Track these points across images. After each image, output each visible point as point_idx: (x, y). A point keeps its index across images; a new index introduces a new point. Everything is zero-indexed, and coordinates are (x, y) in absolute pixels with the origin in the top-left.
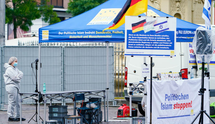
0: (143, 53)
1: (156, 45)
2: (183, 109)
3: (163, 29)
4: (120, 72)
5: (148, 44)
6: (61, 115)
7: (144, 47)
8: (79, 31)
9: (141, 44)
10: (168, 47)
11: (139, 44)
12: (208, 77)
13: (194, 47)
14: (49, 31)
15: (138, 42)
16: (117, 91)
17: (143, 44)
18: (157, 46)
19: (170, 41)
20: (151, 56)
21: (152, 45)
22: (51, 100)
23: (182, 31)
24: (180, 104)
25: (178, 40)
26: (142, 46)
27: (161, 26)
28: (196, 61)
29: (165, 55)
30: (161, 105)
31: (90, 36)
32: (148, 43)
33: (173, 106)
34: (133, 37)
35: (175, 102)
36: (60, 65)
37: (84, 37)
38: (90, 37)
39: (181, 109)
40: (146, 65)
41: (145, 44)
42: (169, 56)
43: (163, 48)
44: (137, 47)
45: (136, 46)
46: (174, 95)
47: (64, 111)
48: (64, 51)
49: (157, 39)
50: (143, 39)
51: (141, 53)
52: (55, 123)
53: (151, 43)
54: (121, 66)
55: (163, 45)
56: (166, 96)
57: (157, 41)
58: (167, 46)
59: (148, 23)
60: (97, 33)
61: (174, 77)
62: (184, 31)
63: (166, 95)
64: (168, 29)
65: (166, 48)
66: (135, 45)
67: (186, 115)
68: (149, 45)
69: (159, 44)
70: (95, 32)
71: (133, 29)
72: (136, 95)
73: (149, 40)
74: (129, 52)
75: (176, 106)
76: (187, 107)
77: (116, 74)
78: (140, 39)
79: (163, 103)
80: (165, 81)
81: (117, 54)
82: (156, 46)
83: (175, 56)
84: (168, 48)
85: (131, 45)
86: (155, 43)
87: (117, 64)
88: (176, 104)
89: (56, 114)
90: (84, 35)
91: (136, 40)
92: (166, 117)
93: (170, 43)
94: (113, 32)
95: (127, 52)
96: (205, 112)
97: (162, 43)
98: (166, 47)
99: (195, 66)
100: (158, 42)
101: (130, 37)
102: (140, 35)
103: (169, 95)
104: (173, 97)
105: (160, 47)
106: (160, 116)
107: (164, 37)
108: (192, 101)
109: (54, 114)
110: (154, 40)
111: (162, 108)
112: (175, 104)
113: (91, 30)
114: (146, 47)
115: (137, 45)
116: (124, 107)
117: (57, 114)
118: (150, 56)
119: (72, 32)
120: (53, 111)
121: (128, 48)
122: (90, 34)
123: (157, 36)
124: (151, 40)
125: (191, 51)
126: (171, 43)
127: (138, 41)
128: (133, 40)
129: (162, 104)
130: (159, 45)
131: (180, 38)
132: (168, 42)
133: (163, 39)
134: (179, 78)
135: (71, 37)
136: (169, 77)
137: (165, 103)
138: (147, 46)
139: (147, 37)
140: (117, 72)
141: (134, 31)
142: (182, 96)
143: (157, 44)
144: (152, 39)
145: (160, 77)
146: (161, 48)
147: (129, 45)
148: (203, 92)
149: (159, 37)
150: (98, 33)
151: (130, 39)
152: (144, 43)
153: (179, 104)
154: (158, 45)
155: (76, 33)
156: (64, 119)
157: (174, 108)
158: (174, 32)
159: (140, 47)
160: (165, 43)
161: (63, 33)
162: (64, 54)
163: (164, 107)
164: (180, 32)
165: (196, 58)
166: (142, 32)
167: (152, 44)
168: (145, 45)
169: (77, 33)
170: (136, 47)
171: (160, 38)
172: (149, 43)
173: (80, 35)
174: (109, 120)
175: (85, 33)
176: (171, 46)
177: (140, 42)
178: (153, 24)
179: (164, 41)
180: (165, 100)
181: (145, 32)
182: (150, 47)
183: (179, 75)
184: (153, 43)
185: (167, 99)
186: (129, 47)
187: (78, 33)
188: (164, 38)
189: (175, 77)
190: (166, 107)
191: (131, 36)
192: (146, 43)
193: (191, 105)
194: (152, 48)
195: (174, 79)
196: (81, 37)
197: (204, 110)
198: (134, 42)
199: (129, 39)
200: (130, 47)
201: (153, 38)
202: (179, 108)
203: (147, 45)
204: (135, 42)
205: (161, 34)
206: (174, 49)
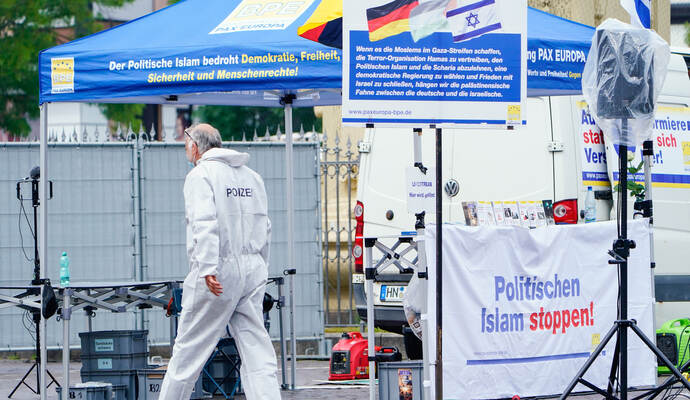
0: (408, 113)
1: (454, 85)
2: (564, 331)
3: (478, 27)
4: (344, 237)
5: (427, 81)
6: (126, 365)
7: (413, 94)
8: (181, 56)
9: (400, 80)
10: (498, 90)
11: (394, 80)
12: (648, 219)
13: (590, 90)
14: (76, 60)
15: (388, 76)
16: (333, 305)
17: (407, 80)
18: (459, 90)
19: (505, 69)
20: (438, 126)
21: (441, 85)
22: (89, 310)
23: (551, 52)
24: (552, 314)
25: (535, 83)
26: (405, 89)
27: (472, 16)
28: (606, 173)
29: (489, 122)
30: (483, 315)
31: (219, 72)
32: (425, 77)
33: (527, 321)
34: (371, 58)
35: (536, 305)
36: (128, 210)
37: (202, 77)
38: (222, 75)
39: (554, 332)
40: (424, 170)
41: (414, 81)
42: (503, 122)
43: (480, 95)
44: (388, 93)
45: (382, 88)
46: (529, 279)
47: (135, 348)
48: (139, 159)
49: (457, 64)
50: (409, 64)
51: (401, 113)
52: (104, 391)
53: (438, 77)
54: (348, 220)
55: (479, 86)
56: (500, 285)
57: (459, 69)
58: (493, 86)
59: (425, 5)
60: (246, 59)
61: (526, 218)
62: (557, 51)
63: (499, 279)
64: (498, 26)
65: (490, 95)
66: (378, 84)
67: (576, 352)
68: (428, 85)
69: (466, 81)
70: (240, 57)
71: (372, 29)
72: (395, 298)
73: (430, 68)
74: (360, 112)
75: (539, 320)
76: (576, 325)
77: (328, 246)
78: (395, 64)
79: (488, 308)
80: (493, 227)
81: (332, 170)
82: (454, 90)
83: (524, 122)
84: (499, 95)
85: (366, 84)
86: (451, 76)
87: (332, 214)
88: (538, 312)
89: (106, 360)
90: (201, 68)
91: (383, 67)
92: (501, 357)
93: (505, 77)
94: (303, 56)
95: (351, 113)
96: (632, 324)
97: (475, 77)
98: (491, 90)
99: (604, 192)
100: (460, 73)
101: (360, 58)
102: (398, 50)
103: (509, 278)
104: (524, 288)
105: (468, 90)
106: (476, 354)
107: (482, 56)
108: (592, 304)
109: (100, 361)
110: (447, 68)
111: (487, 325)
112: (535, 314)
113: (225, 52)
114: (420, 93)
115: (385, 85)
116: (353, 343)
117: (110, 361)
118: (432, 123)
119: (156, 60)
120: (97, 350)
121: (353, 96)
122: (222, 67)
123: (460, 51)
124: (436, 68)
125: (589, 136)
126: (510, 77)
127: (390, 71)
128: (374, 67)
129: (484, 310)
130: (467, 86)
131: (543, 74)
132: (497, 73)
133: (481, 65)
134: (544, 221)
135: (152, 78)
136: (506, 215)
137: (497, 309)
138: (424, 89)
139: (421, 55)
140: (332, 237)
141: (374, 36)
142: (558, 283)
143: (460, 82)
144: (439, 64)
145: (476, 216)
146: (473, 94)
147: (358, 84)
148: (626, 255)
149: (465, 56)
150: (251, 60)
151: (362, 63)
152: (413, 77)
153: (549, 314)
155: (170, 62)
156: (134, 376)
157: (531, 326)
158: (519, 35)
159: (398, 93)
160: (488, 77)
161: (124, 64)
162: (139, 170)
163: (491, 323)
164: (544, 54)
165: (605, 162)
166: (404, 39)
167: (442, 81)
168: (414, 84)
169: (174, 64)
170: (382, 93)
171: (469, 60)
172: (431, 77)
173: (184, 69)
175: (201, 64)
176: (508, 86)
177: (398, 76)
179: (485, 69)
180: (497, 299)
181: (416, 39)
182: (432, 94)
183: (543, 211)
184: (446, 77)
185: (503, 296)
186: (357, 91)
187: (180, 63)
188: (483, 60)
189: (530, 217)
190: (501, 321)
191: (365, 54)
192: (418, 76)
193: (590, 318)
194: (442, 94)
195: (527, 224)
196: (189, 76)
197: (629, 319)
198: (374, 75)
199: (358, 66)
200: (362, 93)
201: (445, 60)
202: (548, 327)
203: (422, 85)
204: (381, 76)
205: (472, 45)
206: (518, 100)
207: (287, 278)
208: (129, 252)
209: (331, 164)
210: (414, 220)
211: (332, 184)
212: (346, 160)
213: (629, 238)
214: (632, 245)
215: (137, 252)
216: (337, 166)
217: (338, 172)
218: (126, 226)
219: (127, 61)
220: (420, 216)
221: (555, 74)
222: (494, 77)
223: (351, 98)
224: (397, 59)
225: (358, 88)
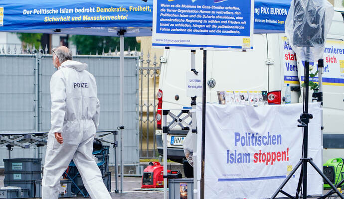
0: (189, 41)
1: (214, 26)
2: (272, 164)
4: (151, 109)
5: (199, 24)
6: (29, 177)
7: (191, 31)
8: (63, 8)
9: (184, 23)
10: (238, 30)
11: (181, 23)
12: (320, 102)
13: (289, 31)
14: (5, 9)
15: (178, 21)
16: (145, 147)
17: (188, 23)
18: (217, 29)
19: (242, 18)
20: (205, 49)
21: (207, 26)
22: (9, 147)
23: (268, 9)
24: (266, 154)
25: (259, 26)
26: (187, 28)
28: (297, 77)
29: (233, 47)
30: (228, 154)
31: (84, 16)
32: (198, 21)
33: (252, 158)
34: (168, 10)
35: (257, 149)
36: (32, 91)
37: (74, 19)
38: (86, 18)
39: (267, 164)
40: (196, 73)
41: (192, 24)
42: (240, 47)
43: (228, 32)
44: (178, 30)
45: (175, 27)
46: (253, 134)
47: (34, 169)
48: (38, 64)
49: (216, 15)
50: (189, 14)
51: (185, 41)
52: (17, 192)
53: (205, 22)
54: (153, 100)
55: (228, 27)
56: (238, 137)
57: (217, 17)
58: (235, 27)
60: (99, 10)
61: (253, 100)
62: (271, 9)
63: (237, 134)
65: (233, 32)
66: (172, 25)
67: (278, 175)
68: (200, 26)
69: (220, 24)
70: (96, 9)
72: (179, 144)
73: (201, 17)
74: (162, 40)
75: (259, 157)
76: (279, 160)
77: (143, 114)
78: (182, 14)
79: (231, 150)
80: (233, 106)
81: (145, 72)
82: (214, 29)
83: (252, 48)
84: (238, 32)
85: (166, 25)
86: (212, 22)
87: (145, 96)
88: (258, 152)
89: (18, 175)
90: (74, 14)
91: (175, 16)
92: (237, 177)
93: (242, 23)
94: (130, 9)
95: (157, 40)
96: (310, 160)
97: (225, 22)
98: (234, 30)
99: (296, 87)
100: (218, 20)
101: (162, 10)
102: (183, 6)
103: (243, 134)
104: (251, 139)
105: (221, 29)
106: (224, 175)
107: (229, 11)
108: (288, 149)
109: (15, 175)
110: (210, 17)
111: (230, 159)
112: (256, 154)
114: (195, 31)
115: (176, 25)
116: (155, 168)
117: (20, 175)
118: (202, 47)
119: (49, 9)
120: (13, 169)
121: (158, 31)
122: (86, 14)
123: (217, 8)
124: (204, 17)
125: (288, 56)
126: (244, 23)
127: (179, 18)
128: (170, 15)
129: (228, 151)
130: (221, 27)
131: (263, 21)
132: (238, 20)
133: (229, 15)
134: (262, 103)
135: (47, 19)
136: (241, 99)
137: (236, 151)
138: (197, 28)
139: (196, 9)
140: (145, 109)
142: (269, 137)
143: (217, 24)
144: (206, 14)
145: (224, 99)
146: (224, 32)
147: (161, 25)
148: (307, 122)
149: (220, 10)
150: (102, 10)
151: (164, 13)
152: (191, 21)
153: (264, 154)
154: (219, 27)
155: (57, 11)
156: (33, 184)
157: (254, 161)
159: (183, 30)
160: (232, 23)
161: (31, 11)
162: (38, 70)
163: (232, 158)
164: (264, 10)
165: (297, 71)
167: (207, 24)
169: (59, 12)
170: (174, 30)
171: (222, 12)
172: (201, 22)
173: (65, 15)
174: (124, 192)
175: (74, 12)
176: (243, 28)
177: (184, 21)
179: (231, 18)
180: (236, 145)
181: (194, 1)
182: (202, 31)
183: (262, 96)
184: (209, 22)
185: (239, 143)
186: (161, 29)
187: (62, 11)
188: (230, 13)
189: (254, 100)
190: (237, 157)
191: (165, 8)
192: (194, 21)
193: (287, 156)
194: (207, 31)
195: (253, 104)
196: (68, 19)
197: (308, 157)
198: (170, 20)
199: (162, 14)
200: (163, 30)
201: (209, 12)
202: (264, 161)
203: (196, 26)
204: (174, 20)
205: (224, 5)
206: (249, 35)
207: (119, 131)
208: (32, 115)
209: (145, 68)
210: (190, 101)
211: (145, 80)
212: (154, 66)
213: (309, 113)
214: (311, 117)
215: (37, 115)
216: (149, 70)
217: (148, 73)
218: (31, 100)
219: (33, 9)
220: (194, 99)
221: (270, 21)
222: (236, 23)
223: (157, 33)
224: (183, 11)
225: (161, 27)
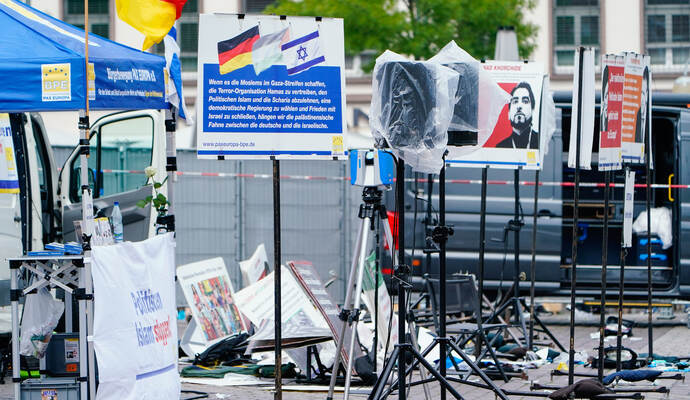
0: (253, 144)
1: (289, 117)
3: (307, 59)
5: (267, 113)
7: (256, 126)
9: (245, 113)
10: (324, 122)
11: (240, 112)
15: (236, 109)
17: (251, 113)
18: (293, 122)
19: (329, 101)
20: (276, 157)
21: (279, 117)
26: (249, 121)
27: (302, 49)
29: (318, 153)
32: (265, 109)
34: (221, 91)
41: (256, 114)
43: (310, 126)
44: (236, 126)
45: (231, 121)
49: (292, 97)
50: (252, 96)
51: (247, 145)
53: (276, 109)
55: (309, 117)
57: (294, 101)
58: (320, 118)
59: (265, 37)
64: (322, 59)
65: (318, 126)
66: (227, 117)
68: (268, 118)
69: (299, 113)
71: (222, 62)
73: (269, 100)
74: (212, 145)
78: (241, 97)
82: (289, 122)
83: (346, 154)
84: (325, 126)
85: (217, 117)
86: (287, 109)
91: (231, 100)
93: (330, 109)
95: (205, 145)
97: (305, 109)
98: (319, 122)
100: (295, 105)
101: (212, 90)
102: (243, 82)
105: (300, 122)
107: (311, 88)
110: (283, 101)
114: (262, 125)
115: (233, 117)
118: (272, 154)
121: (207, 129)
123: (293, 84)
124: (275, 100)
126: (333, 109)
127: (237, 104)
128: (224, 100)
132: (324, 105)
133: (311, 97)
138: (265, 121)
139: (263, 87)
141: (224, 69)
143: (294, 114)
144: (277, 96)
146: (305, 126)
147: (211, 116)
149: (297, 88)
151: (214, 95)
152: (255, 109)
154: (298, 118)
158: (339, 68)
159: (244, 126)
160: (316, 109)
166: (247, 72)
167: (280, 113)
168: (257, 116)
170: (230, 125)
171: (301, 92)
172: (270, 109)
176: (332, 118)
177: (244, 108)
178: (278, 44)
179: (314, 101)
181: (258, 72)
182: (272, 126)
184: (282, 109)
186: (210, 124)
188: (311, 93)
191: (216, 87)
192: (260, 109)
194: (279, 126)
198: (224, 108)
199: (211, 98)
200: (214, 125)
201: (281, 92)
203: (262, 117)
204: (230, 108)
205: (303, 78)
206: (340, 131)
222: (321, 109)
223: (204, 131)
224: (243, 92)
225: (210, 120)
